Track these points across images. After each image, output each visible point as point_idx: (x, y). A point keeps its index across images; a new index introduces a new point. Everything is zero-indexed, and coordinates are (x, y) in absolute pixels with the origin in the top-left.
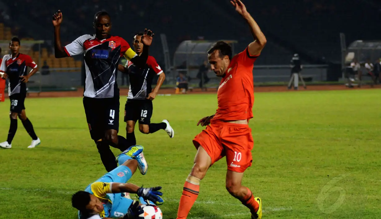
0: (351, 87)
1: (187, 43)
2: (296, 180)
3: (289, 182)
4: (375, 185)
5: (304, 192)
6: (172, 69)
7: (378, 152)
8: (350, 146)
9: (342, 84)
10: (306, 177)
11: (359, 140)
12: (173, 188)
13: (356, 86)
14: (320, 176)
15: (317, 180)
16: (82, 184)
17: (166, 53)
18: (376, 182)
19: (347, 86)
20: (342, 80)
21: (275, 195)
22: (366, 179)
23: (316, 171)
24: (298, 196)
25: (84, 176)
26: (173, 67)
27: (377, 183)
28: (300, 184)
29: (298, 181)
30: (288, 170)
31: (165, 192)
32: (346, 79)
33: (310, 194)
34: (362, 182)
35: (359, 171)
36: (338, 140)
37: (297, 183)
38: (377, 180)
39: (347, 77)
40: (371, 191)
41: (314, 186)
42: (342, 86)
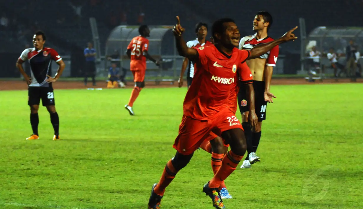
0: (312, 81)
1: (122, 28)
2: (262, 189)
3: (253, 192)
4: (355, 195)
5: (273, 203)
6: (102, 59)
7: (353, 157)
8: (320, 150)
9: (302, 78)
10: (273, 186)
11: (329, 143)
12: (120, 197)
13: (318, 80)
14: (289, 184)
15: (286, 188)
16: (12, 193)
17: (96, 40)
18: (354, 192)
19: (307, 80)
20: (302, 72)
21: (240, 206)
22: (343, 188)
23: (284, 179)
24: (266, 208)
25: (13, 183)
26: (103, 57)
27: (356, 193)
28: (267, 194)
29: (264, 191)
30: (251, 178)
31: (111, 202)
32: (306, 72)
33: (280, 205)
34: (339, 192)
35: (334, 179)
36: (304, 143)
37: (263, 192)
38: (356, 190)
39: (307, 69)
40: (350, 202)
41: (283, 196)
42: (301, 80)
